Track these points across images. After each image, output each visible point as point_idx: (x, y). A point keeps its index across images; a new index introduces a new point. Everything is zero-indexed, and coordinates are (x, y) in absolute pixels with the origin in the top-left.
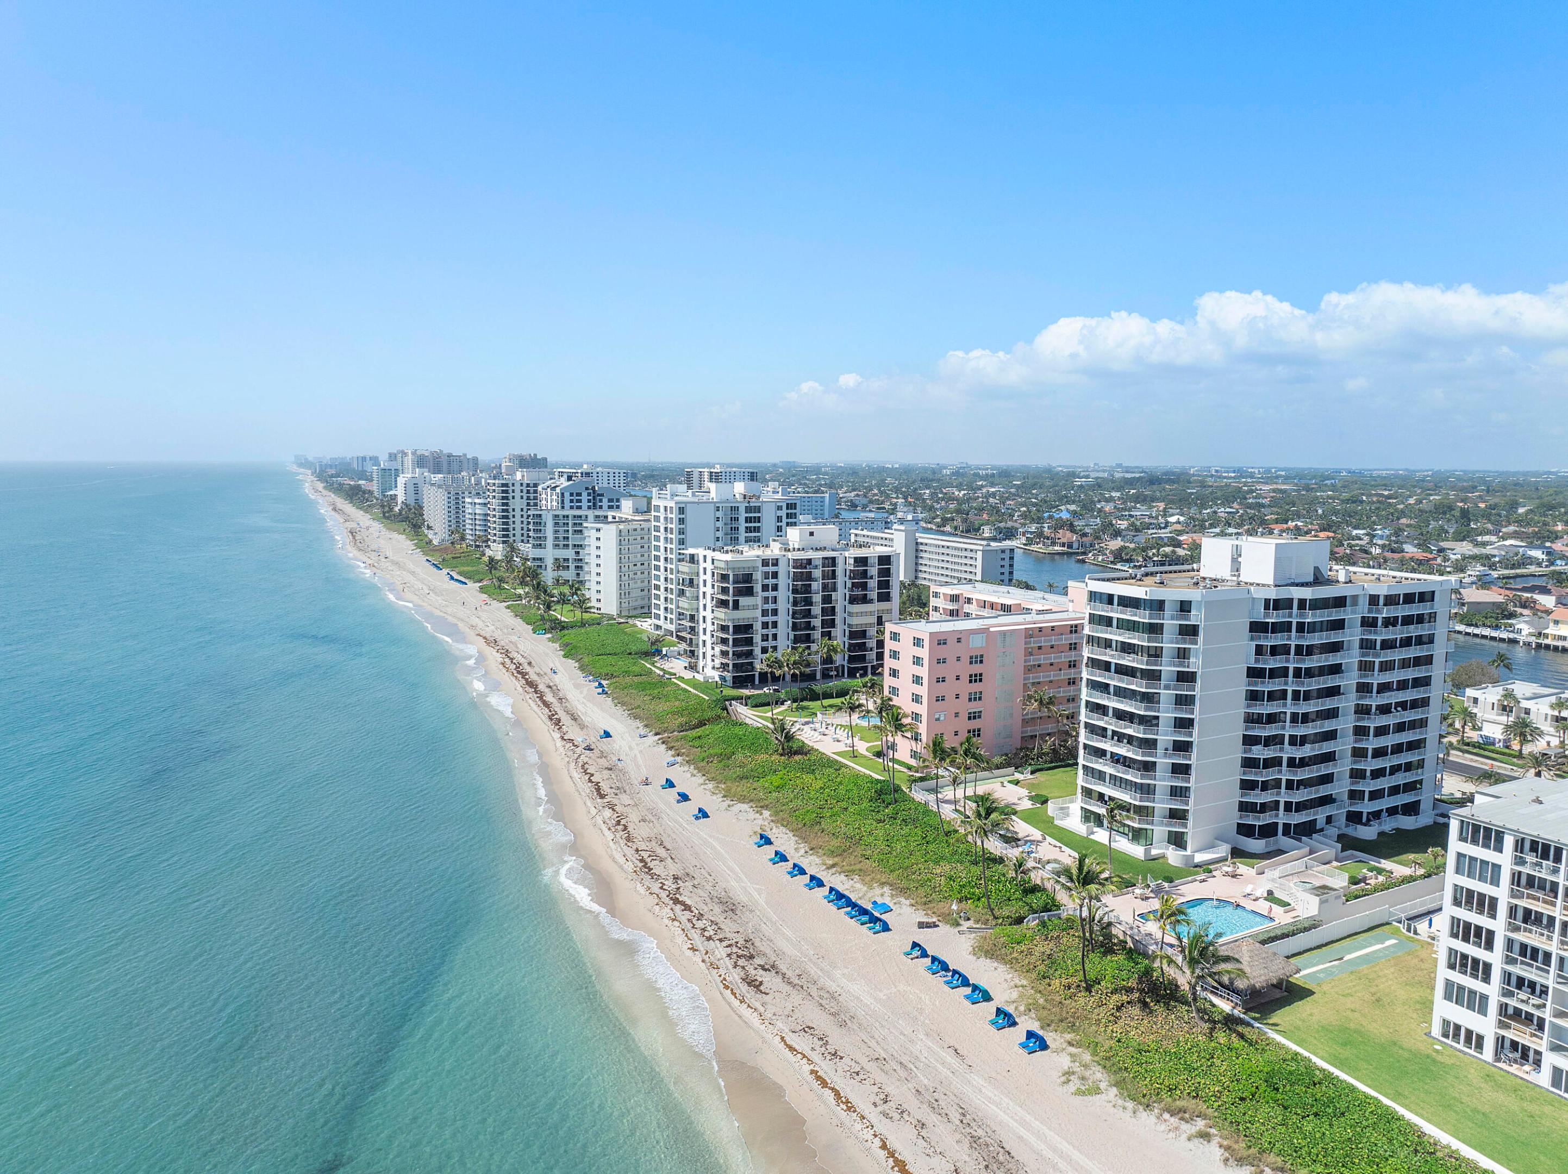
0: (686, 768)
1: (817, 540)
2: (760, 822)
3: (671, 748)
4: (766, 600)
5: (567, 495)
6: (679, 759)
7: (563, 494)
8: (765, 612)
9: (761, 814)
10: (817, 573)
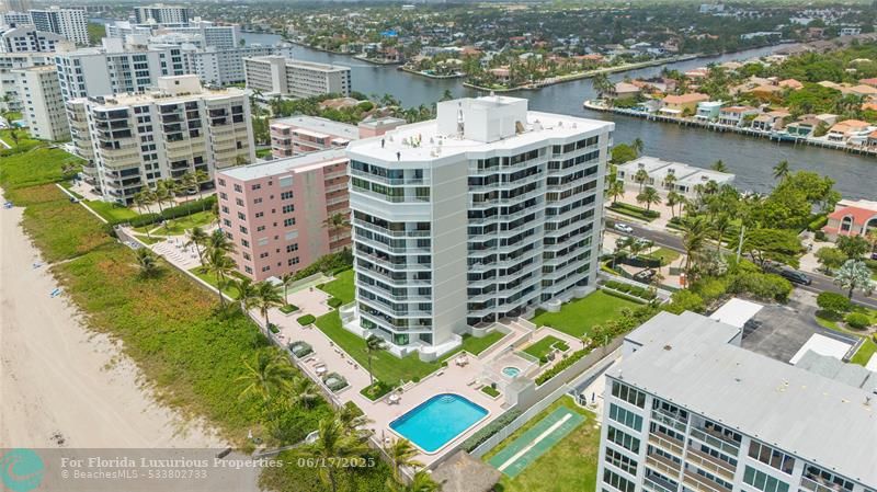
0: (64, 298)
1: (181, 88)
2: (113, 353)
3: (56, 278)
4: (144, 139)
5: (12, 40)
6: (61, 288)
7: (8, 40)
8: (144, 149)
9: (116, 344)
10: (184, 115)
